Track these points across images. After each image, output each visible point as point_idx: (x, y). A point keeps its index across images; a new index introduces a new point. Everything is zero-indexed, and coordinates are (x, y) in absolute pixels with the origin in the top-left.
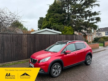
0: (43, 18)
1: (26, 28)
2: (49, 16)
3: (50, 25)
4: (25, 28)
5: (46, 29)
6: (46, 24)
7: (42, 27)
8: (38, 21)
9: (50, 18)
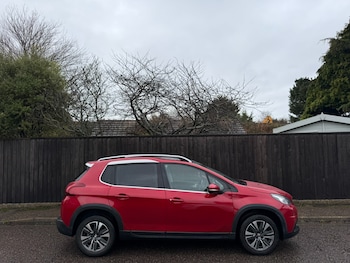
0: (306, 80)
1: (249, 114)
2: (332, 72)
3: (337, 100)
4: (244, 114)
5: (322, 116)
6: (318, 101)
7: (307, 110)
8: (291, 91)
9: (335, 78)
